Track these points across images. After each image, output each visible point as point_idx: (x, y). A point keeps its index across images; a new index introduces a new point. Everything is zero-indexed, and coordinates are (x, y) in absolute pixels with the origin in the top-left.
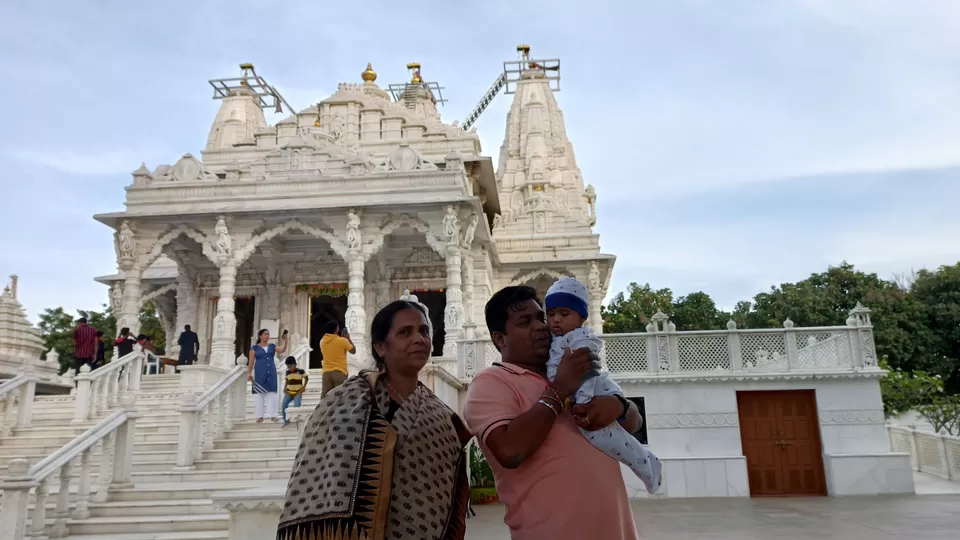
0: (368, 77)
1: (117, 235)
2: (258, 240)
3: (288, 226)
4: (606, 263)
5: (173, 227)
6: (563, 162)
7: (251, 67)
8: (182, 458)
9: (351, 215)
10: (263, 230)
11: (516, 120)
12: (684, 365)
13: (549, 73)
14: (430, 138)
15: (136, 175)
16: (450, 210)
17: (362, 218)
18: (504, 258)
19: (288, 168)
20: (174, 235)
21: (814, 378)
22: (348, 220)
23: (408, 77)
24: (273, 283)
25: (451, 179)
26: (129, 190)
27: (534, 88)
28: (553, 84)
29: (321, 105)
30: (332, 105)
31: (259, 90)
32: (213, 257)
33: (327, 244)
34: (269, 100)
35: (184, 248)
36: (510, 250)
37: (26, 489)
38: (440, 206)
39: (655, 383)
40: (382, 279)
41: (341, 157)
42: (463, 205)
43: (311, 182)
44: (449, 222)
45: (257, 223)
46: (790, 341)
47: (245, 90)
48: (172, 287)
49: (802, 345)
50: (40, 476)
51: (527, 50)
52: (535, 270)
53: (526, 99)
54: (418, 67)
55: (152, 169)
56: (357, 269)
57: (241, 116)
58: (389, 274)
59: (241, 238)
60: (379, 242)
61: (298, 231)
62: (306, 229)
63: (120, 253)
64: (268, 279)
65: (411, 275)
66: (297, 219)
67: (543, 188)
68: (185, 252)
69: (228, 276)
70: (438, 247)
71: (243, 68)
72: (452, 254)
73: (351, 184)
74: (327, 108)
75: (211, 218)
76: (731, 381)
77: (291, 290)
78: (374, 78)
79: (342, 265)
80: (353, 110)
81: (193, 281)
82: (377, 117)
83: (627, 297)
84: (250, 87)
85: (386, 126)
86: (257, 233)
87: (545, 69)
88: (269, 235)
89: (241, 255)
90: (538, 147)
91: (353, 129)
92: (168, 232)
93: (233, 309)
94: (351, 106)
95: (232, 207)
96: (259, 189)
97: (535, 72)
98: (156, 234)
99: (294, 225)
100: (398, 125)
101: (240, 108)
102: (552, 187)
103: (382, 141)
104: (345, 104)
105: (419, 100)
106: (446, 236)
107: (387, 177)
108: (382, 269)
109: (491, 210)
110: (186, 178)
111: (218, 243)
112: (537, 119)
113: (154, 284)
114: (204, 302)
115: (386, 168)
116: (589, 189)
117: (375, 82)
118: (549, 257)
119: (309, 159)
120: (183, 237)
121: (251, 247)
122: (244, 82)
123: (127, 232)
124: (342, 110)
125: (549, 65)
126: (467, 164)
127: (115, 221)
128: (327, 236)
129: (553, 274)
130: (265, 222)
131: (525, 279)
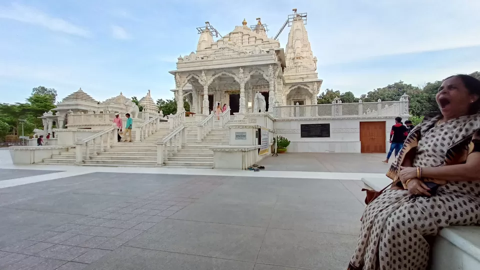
0: (244, 23)
1: (175, 77)
2: (214, 78)
3: (222, 73)
4: (320, 82)
5: (190, 74)
6: (307, 49)
7: (208, 23)
8: (199, 138)
9: (240, 69)
10: (215, 75)
11: (291, 35)
12: (344, 114)
13: (303, 18)
14: (264, 43)
15: (179, 59)
16: (271, 66)
17: (244, 70)
18: (287, 82)
19: (221, 54)
20: (190, 77)
21: (386, 118)
22: (240, 71)
23: (256, 23)
24: (218, 90)
25: (271, 56)
26: (177, 64)
27: (298, 24)
28: (304, 22)
29: (230, 34)
30: (233, 33)
31: (211, 30)
32: (202, 83)
33: (233, 78)
34: (214, 33)
35: (193, 81)
36: (289, 79)
37: (162, 144)
38: (267, 65)
39: (333, 119)
40: (250, 89)
41: (237, 50)
42: (275, 64)
43: (228, 59)
44: (270, 70)
45: (213, 73)
46: (379, 106)
47: (207, 30)
48: (191, 92)
49: (383, 107)
50: (165, 141)
51: (296, 10)
52: (296, 85)
53: (295, 28)
54: (260, 19)
55: (183, 57)
56: (242, 86)
57: (206, 39)
58: (252, 88)
59: (209, 77)
60: (249, 77)
61: (226, 75)
62: (227, 74)
63: (177, 83)
64: (217, 89)
65: (258, 87)
66: (225, 71)
67: (300, 58)
68: (194, 82)
69: (206, 88)
70: (267, 78)
71: (206, 23)
72: (271, 80)
73: (240, 59)
74: (232, 34)
75: (201, 71)
76: (358, 119)
77: (224, 93)
78: (246, 23)
79: (238, 84)
80: (240, 35)
81: (196, 90)
82: (247, 37)
83: (325, 94)
84: (209, 29)
85: (251, 40)
86: (213, 75)
87: (302, 17)
88: (217, 76)
89: (209, 82)
90: (298, 44)
91: (240, 41)
92: (189, 76)
93: (208, 98)
94: (239, 33)
95: (206, 68)
96: (213, 62)
97: (298, 18)
98: (186, 76)
99: (224, 73)
100: (254, 39)
101: (206, 36)
102: (303, 58)
103: (249, 45)
104: (237, 33)
105: (260, 30)
106: (269, 75)
107: (251, 56)
108: (250, 86)
109: (283, 66)
110: (193, 59)
111: (203, 79)
112: (299, 35)
113: (186, 92)
114: (200, 96)
115: (251, 53)
116: (315, 58)
118: (301, 81)
119: (227, 52)
120: (193, 77)
121: (212, 80)
122: (207, 28)
123: (178, 76)
124: (236, 35)
125: (303, 15)
126: (276, 51)
127: (174, 73)
128: (233, 76)
129: (302, 86)
130: (215, 72)
131: (293, 88)
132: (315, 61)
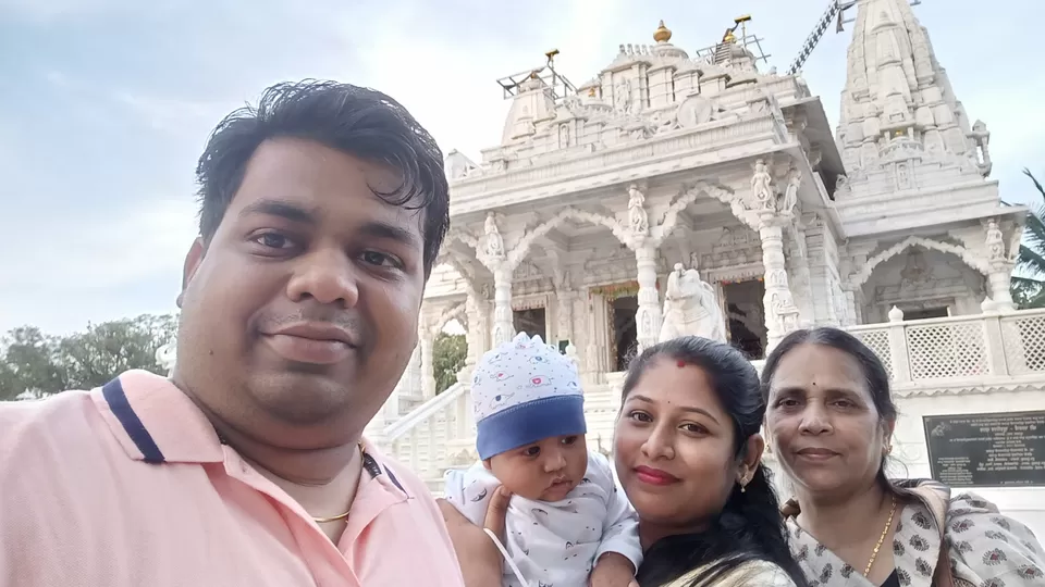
0: (664, 36)
3: (564, 215)
4: (1011, 220)
6: (934, 95)
9: (632, 191)
10: (538, 224)
14: (734, 88)
16: (759, 166)
17: (646, 194)
18: (849, 231)
19: (557, 147)
22: (628, 198)
25: (761, 126)
29: (602, 75)
32: (486, 261)
33: (609, 231)
36: (861, 219)
38: (744, 163)
41: (618, 125)
42: (776, 159)
43: (584, 160)
44: (759, 182)
45: (530, 217)
47: (536, 84)
52: (901, 241)
53: (872, 22)
56: (645, 259)
57: (532, 112)
59: (513, 237)
61: (578, 222)
62: (583, 216)
64: (557, 283)
65: (724, 261)
66: (573, 206)
67: (905, 133)
69: (502, 281)
70: (748, 218)
72: (768, 227)
74: (609, 76)
75: (480, 217)
77: (584, 295)
78: (668, 37)
80: (639, 72)
81: (476, 290)
82: (668, 75)
85: (680, 84)
86: (530, 228)
88: (543, 229)
89: (515, 257)
91: (641, 94)
93: (509, 318)
94: (635, 69)
95: (499, 201)
96: (527, 176)
99: (569, 213)
100: (695, 79)
102: (920, 131)
103: (674, 101)
104: (630, 67)
107: (673, 139)
109: (831, 175)
111: (489, 246)
112: (890, 45)
115: (672, 127)
116: (978, 127)
117: (670, 41)
119: (580, 132)
121: (525, 246)
122: (533, 75)
124: (627, 74)
128: (608, 222)
129: (928, 244)
130: (538, 213)
131: (886, 255)
132: (980, 140)
